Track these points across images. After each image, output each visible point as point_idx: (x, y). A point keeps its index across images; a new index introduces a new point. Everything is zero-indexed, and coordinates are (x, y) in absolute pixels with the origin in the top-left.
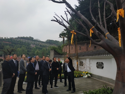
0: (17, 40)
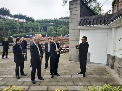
0: (61, 21)
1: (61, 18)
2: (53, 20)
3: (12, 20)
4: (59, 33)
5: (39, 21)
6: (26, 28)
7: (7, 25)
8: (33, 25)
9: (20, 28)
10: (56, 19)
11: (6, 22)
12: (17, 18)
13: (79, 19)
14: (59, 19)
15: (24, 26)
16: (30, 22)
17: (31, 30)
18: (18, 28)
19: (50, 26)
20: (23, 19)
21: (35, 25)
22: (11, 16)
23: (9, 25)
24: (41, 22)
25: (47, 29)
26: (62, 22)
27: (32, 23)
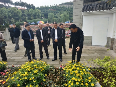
1: (61, 4)
2: (53, 6)
3: (14, 7)
4: (60, 20)
5: (40, 8)
6: (28, 15)
7: (10, 13)
8: (35, 12)
9: (22, 16)
10: (57, 5)
11: (9, 10)
12: (18, 5)
13: (83, 5)
14: (59, 5)
15: (26, 13)
16: (31, 9)
17: (32, 17)
18: (21, 15)
19: (51, 13)
20: (24, 6)
21: (36, 12)
22: (12, 4)
23: (12, 13)
24: (42, 9)
25: (48, 16)
26: (62, 8)
27: (33, 10)
